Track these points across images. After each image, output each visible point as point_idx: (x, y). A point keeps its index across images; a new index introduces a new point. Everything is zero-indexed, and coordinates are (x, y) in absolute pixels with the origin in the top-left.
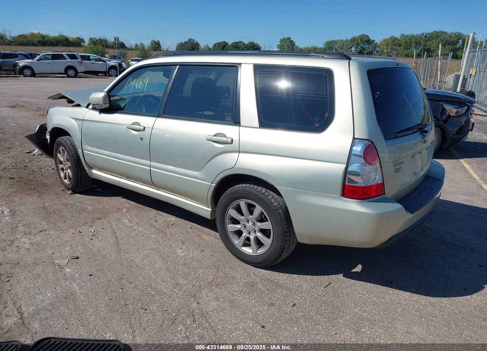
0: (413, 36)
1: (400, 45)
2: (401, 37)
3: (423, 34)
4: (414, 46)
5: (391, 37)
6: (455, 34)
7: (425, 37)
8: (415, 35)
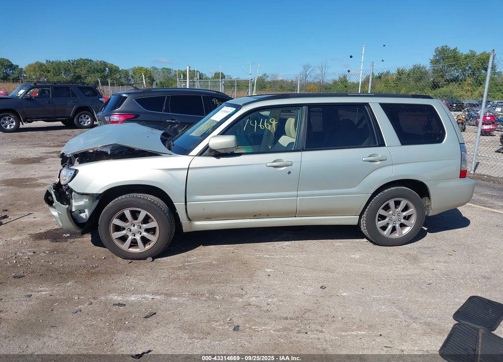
0: (60, 62)
1: (49, 72)
2: (46, 63)
3: (69, 61)
4: (63, 72)
5: (36, 63)
6: (101, 62)
7: (73, 64)
8: (61, 61)
